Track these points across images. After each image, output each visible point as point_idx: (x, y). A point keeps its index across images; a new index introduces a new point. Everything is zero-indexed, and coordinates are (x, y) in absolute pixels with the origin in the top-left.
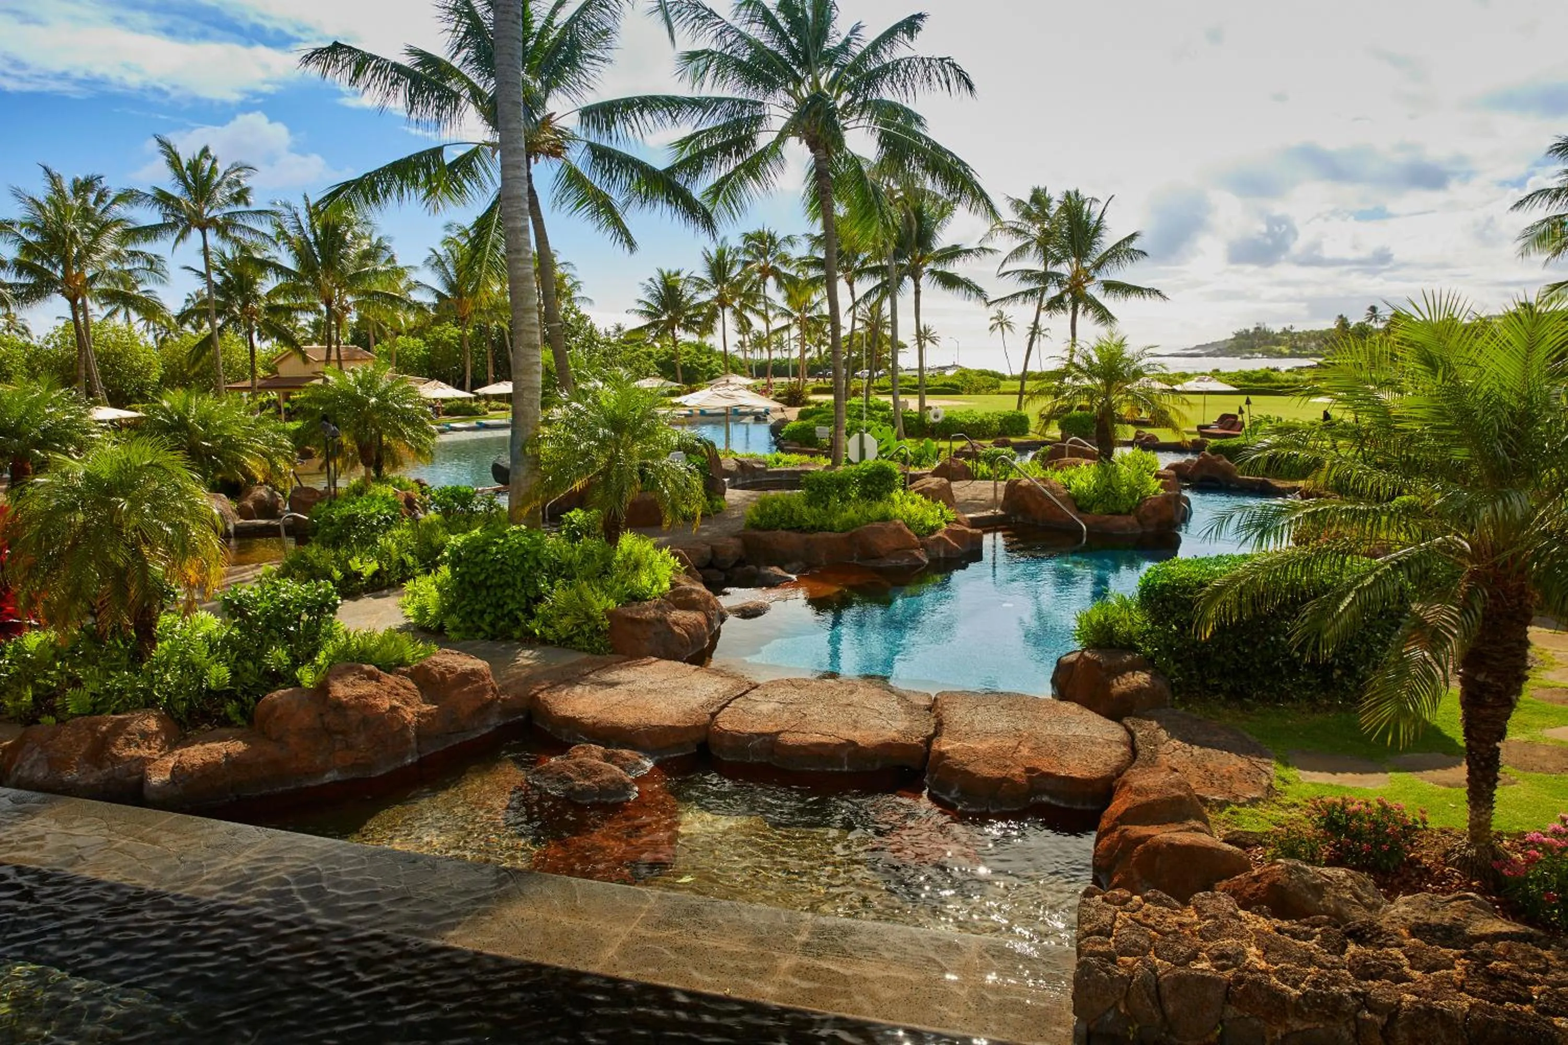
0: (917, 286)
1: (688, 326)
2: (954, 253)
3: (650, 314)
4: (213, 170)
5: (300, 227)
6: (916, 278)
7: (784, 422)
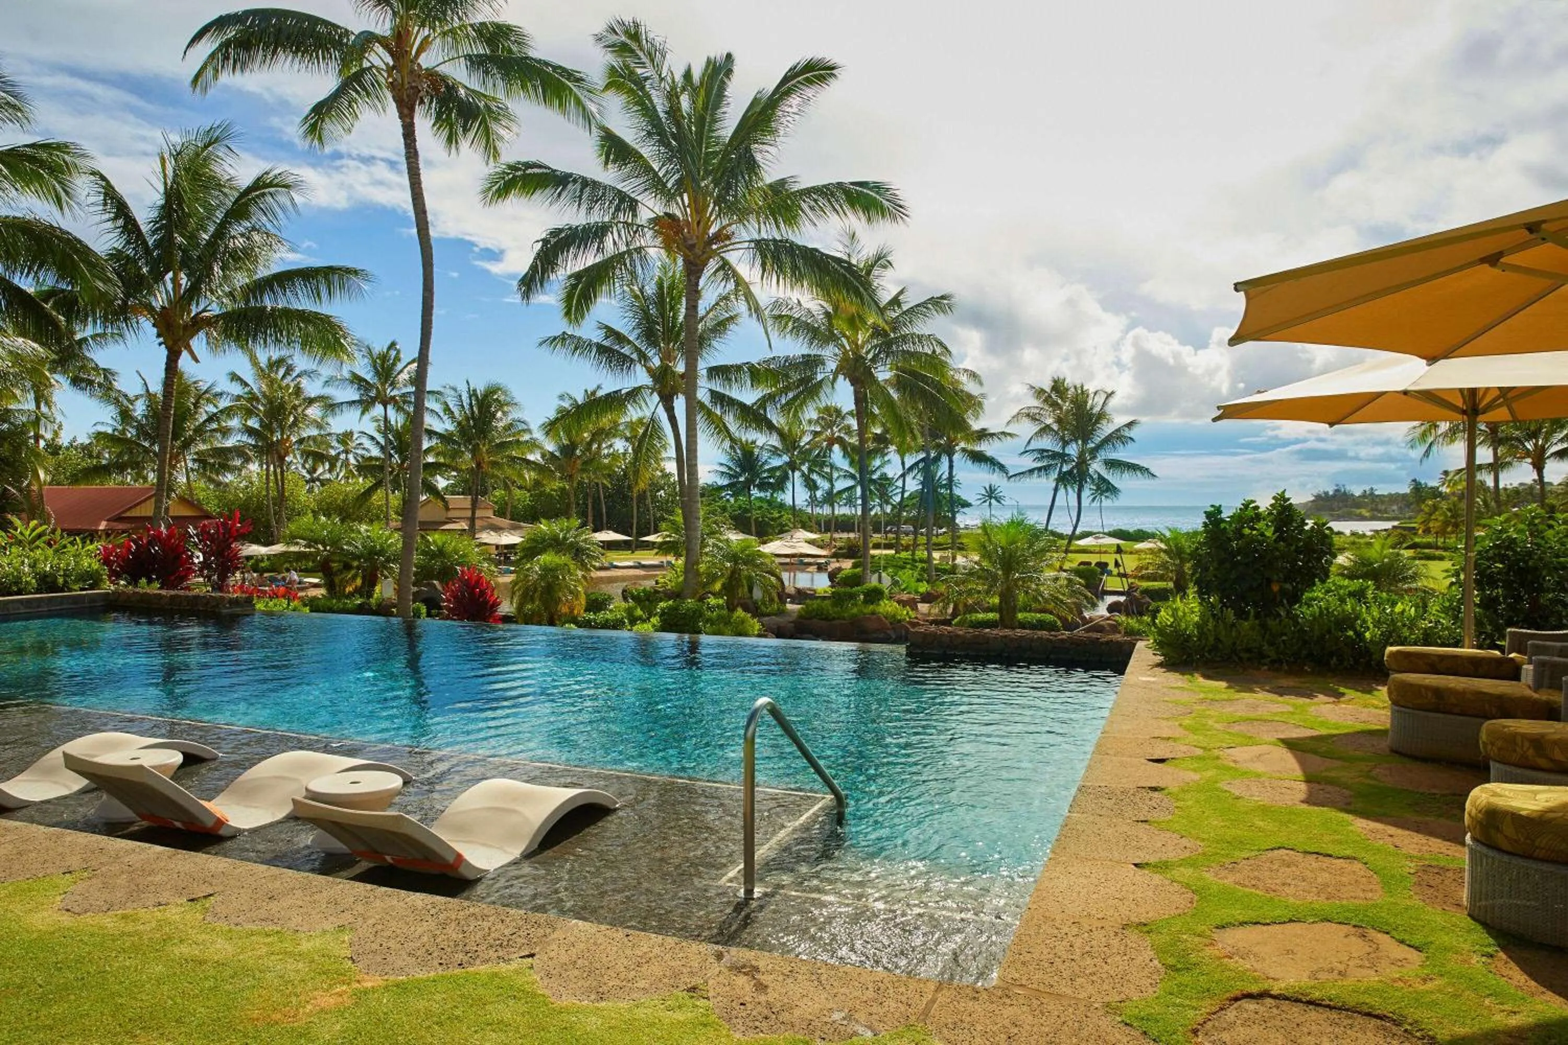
0: (951, 461)
1: (762, 487)
2: (983, 435)
3: (731, 476)
4: (397, 359)
5: (462, 406)
6: (950, 455)
7: (840, 569)
